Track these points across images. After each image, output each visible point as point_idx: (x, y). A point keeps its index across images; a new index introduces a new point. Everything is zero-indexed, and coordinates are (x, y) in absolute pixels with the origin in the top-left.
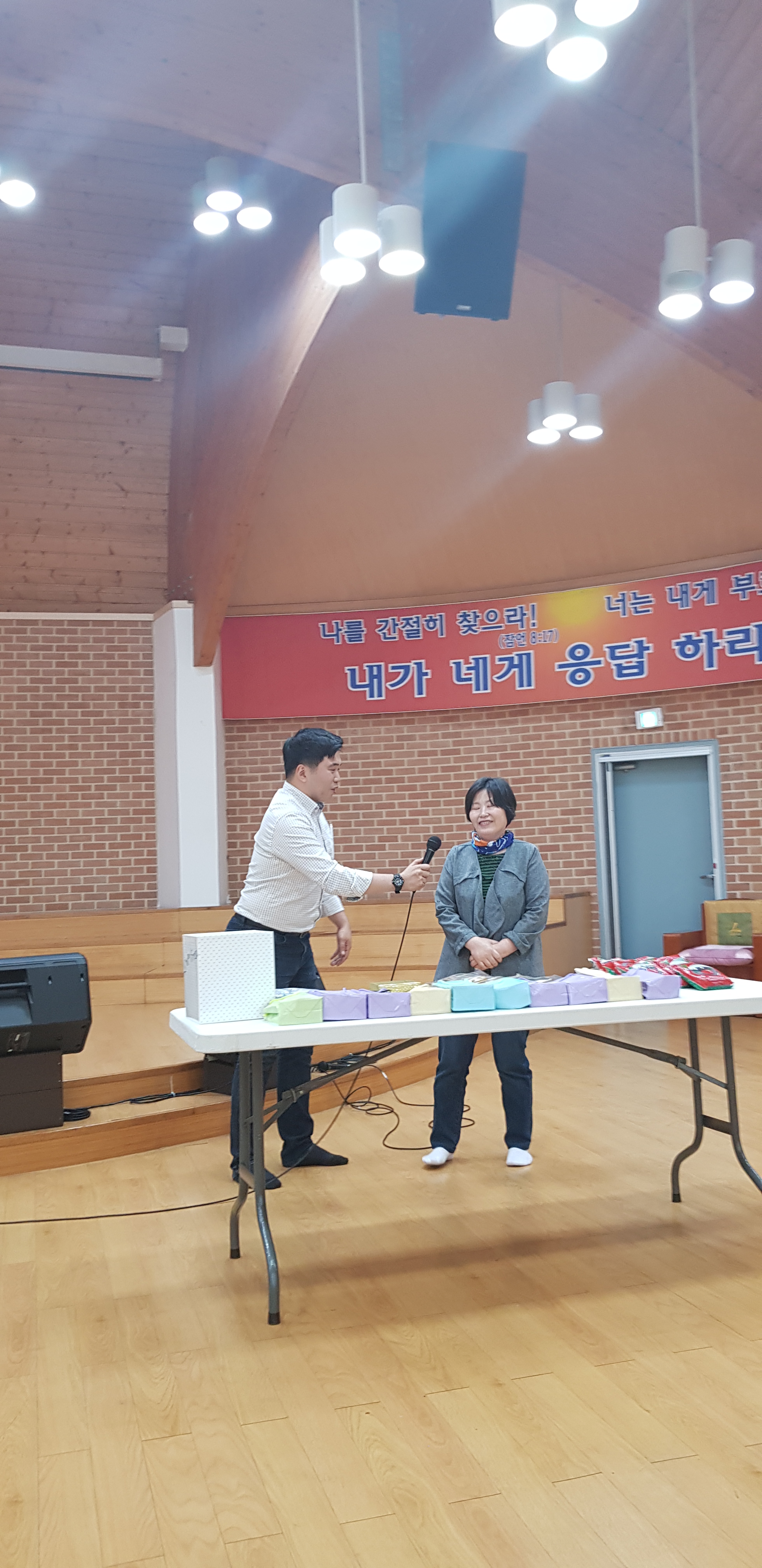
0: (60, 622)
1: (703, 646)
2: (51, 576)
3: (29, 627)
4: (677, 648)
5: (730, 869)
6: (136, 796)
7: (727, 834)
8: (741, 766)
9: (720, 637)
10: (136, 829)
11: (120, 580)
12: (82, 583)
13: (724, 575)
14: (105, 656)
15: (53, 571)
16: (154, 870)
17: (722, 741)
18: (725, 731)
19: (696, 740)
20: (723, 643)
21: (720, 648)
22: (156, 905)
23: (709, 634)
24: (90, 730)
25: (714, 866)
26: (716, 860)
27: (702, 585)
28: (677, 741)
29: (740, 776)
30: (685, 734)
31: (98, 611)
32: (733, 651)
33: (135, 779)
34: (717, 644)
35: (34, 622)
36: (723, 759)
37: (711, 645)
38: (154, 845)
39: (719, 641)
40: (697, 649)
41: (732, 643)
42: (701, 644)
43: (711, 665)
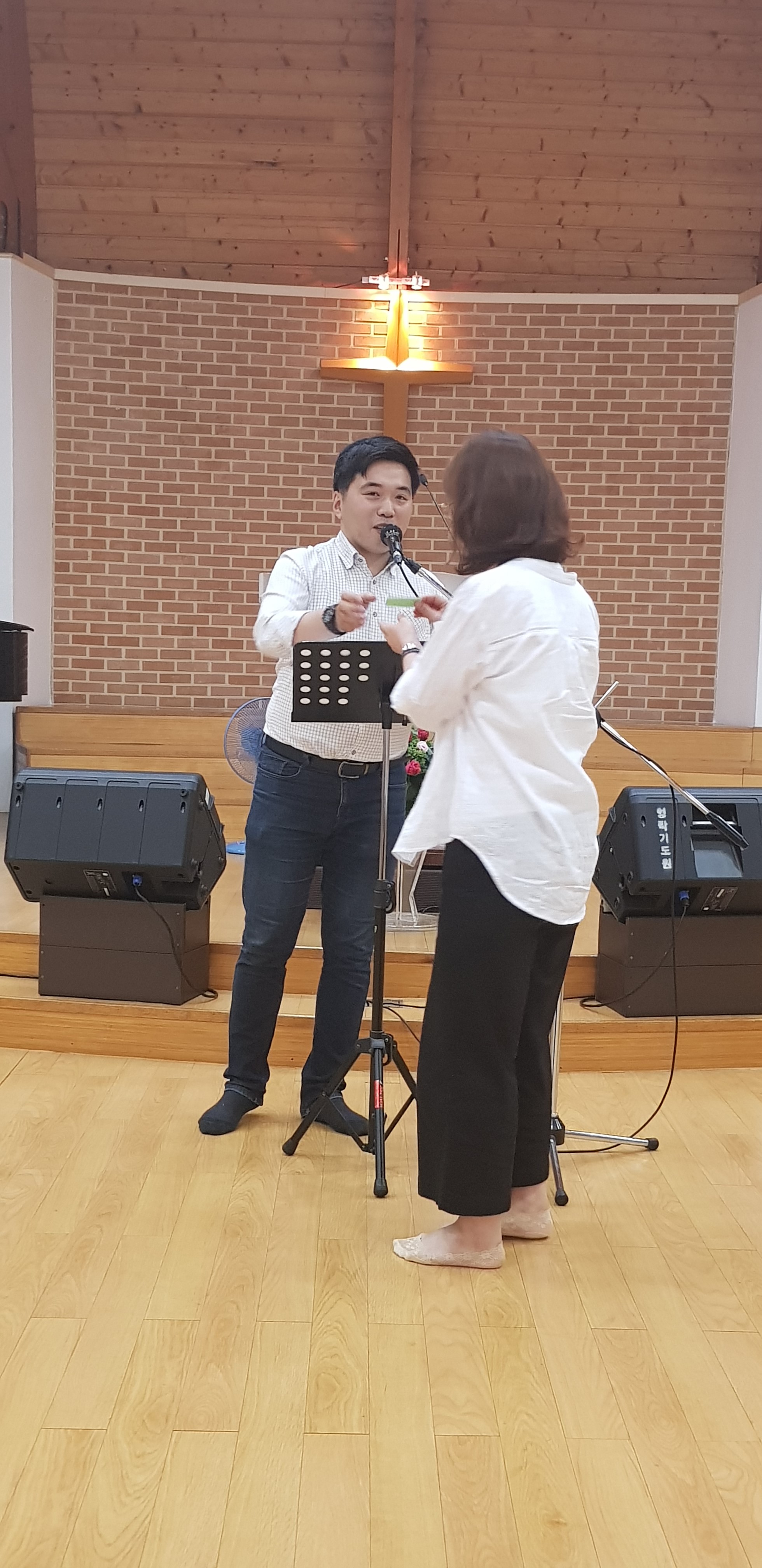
0: (607, 308)
2: (596, 239)
3: (563, 316)
6: (694, 563)
10: (690, 611)
11: (692, 244)
12: (639, 249)
14: (665, 359)
15: (598, 231)
16: (712, 671)
22: (712, 721)
24: (639, 467)
31: (658, 291)
33: (694, 540)
35: (572, 308)
38: (714, 635)
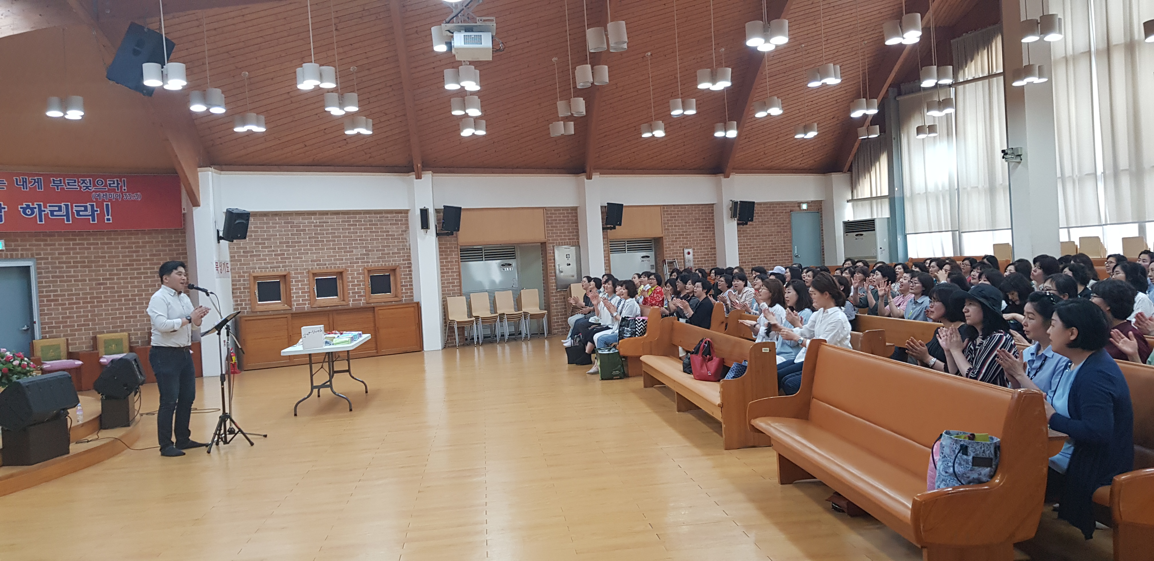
1: (36, 210)
4: (21, 210)
5: (42, 324)
7: (40, 306)
8: (48, 272)
9: (45, 207)
13: (47, 177)
17: (37, 259)
18: (39, 254)
19: (22, 258)
20: (47, 210)
21: (46, 213)
23: (39, 206)
25: (35, 322)
26: (36, 319)
27: (35, 180)
28: (12, 258)
29: (48, 277)
30: (17, 255)
32: (52, 215)
34: (44, 211)
36: (38, 268)
37: (40, 211)
39: (46, 209)
40: (33, 213)
41: (52, 212)
42: (35, 210)
43: (41, 221)
